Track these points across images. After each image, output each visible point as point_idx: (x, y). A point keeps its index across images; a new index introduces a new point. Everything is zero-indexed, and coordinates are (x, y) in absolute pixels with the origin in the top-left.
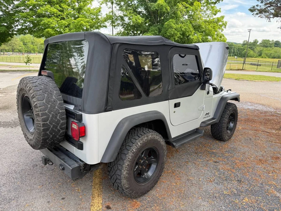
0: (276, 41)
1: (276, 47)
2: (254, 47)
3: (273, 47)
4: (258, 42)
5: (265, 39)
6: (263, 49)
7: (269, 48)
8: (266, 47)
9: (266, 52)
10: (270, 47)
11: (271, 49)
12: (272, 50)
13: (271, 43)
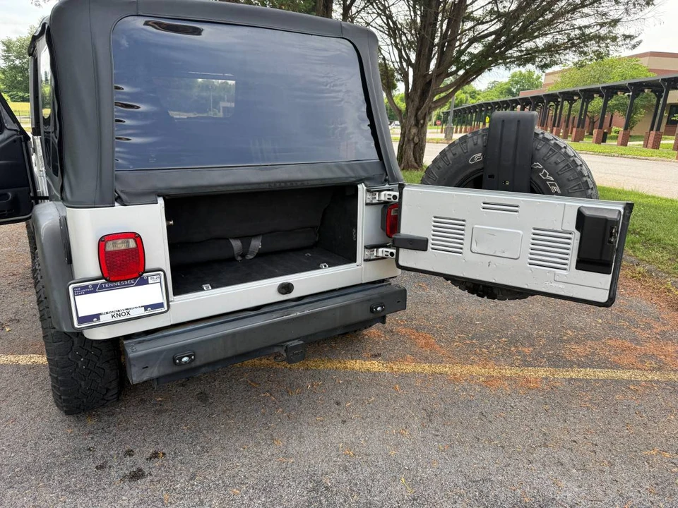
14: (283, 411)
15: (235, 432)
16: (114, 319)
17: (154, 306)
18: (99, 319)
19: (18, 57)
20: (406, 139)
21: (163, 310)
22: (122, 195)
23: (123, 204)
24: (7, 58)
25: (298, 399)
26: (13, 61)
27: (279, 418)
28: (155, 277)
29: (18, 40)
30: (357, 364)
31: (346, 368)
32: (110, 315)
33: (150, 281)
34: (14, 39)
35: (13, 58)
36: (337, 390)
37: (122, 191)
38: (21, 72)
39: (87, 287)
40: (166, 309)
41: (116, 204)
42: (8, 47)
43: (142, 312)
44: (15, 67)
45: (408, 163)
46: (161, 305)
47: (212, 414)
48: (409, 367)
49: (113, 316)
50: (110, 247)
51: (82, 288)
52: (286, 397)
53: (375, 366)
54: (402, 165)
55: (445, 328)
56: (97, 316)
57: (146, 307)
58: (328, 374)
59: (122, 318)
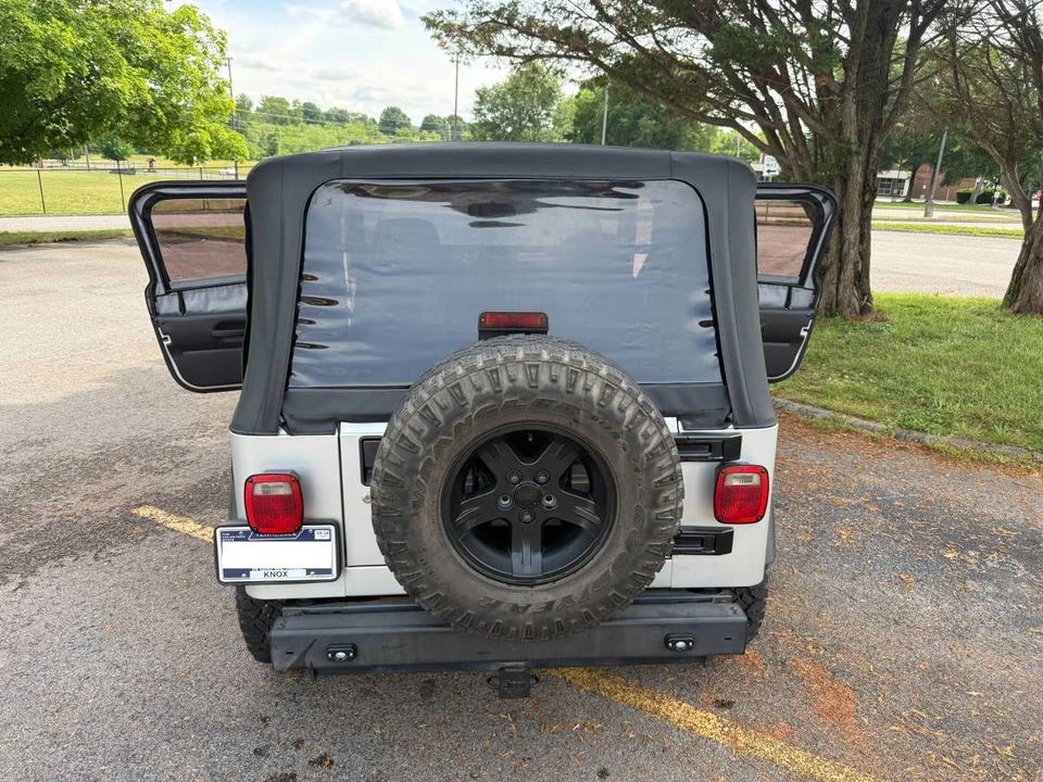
0: (305, 104)
1: (311, 125)
2: (245, 122)
3: (304, 125)
4: (250, 104)
5: (269, 96)
6: (277, 130)
7: (291, 127)
8: (283, 122)
9: (287, 140)
10: (293, 122)
11: (299, 129)
12: (302, 134)
13: (291, 108)
14: (513, 756)
15: (431, 764)
16: (267, 579)
17: (319, 571)
18: (248, 576)
19: (490, 110)
20: (1032, 256)
21: (330, 577)
22: (289, 421)
23: (291, 432)
24: (478, 111)
25: (549, 742)
26: (485, 115)
27: (502, 765)
28: (323, 532)
29: (494, 88)
30: (678, 711)
31: (656, 712)
32: (262, 573)
33: (317, 537)
34: (490, 87)
35: (485, 111)
36: (617, 749)
37: (291, 416)
38: (491, 130)
39: (237, 533)
40: (335, 576)
41: (282, 432)
42: (481, 97)
43: (303, 576)
44: (487, 123)
45: (1029, 301)
46: (328, 571)
47: (421, 723)
48: (766, 748)
49: (266, 574)
50: (258, 490)
51: (232, 533)
52: (533, 732)
53: (708, 724)
54: (1017, 304)
55: (895, 688)
56: (247, 572)
57: (308, 571)
58: (619, 713)
59: (277, 579)
